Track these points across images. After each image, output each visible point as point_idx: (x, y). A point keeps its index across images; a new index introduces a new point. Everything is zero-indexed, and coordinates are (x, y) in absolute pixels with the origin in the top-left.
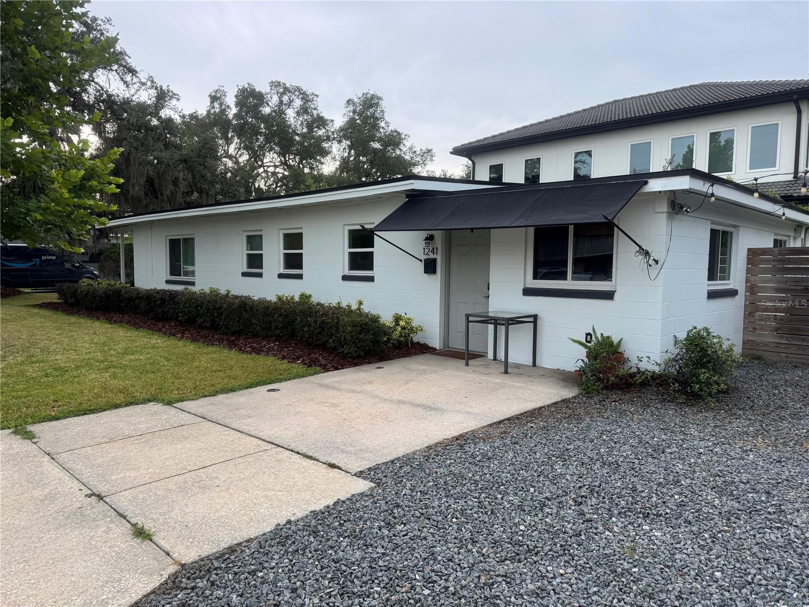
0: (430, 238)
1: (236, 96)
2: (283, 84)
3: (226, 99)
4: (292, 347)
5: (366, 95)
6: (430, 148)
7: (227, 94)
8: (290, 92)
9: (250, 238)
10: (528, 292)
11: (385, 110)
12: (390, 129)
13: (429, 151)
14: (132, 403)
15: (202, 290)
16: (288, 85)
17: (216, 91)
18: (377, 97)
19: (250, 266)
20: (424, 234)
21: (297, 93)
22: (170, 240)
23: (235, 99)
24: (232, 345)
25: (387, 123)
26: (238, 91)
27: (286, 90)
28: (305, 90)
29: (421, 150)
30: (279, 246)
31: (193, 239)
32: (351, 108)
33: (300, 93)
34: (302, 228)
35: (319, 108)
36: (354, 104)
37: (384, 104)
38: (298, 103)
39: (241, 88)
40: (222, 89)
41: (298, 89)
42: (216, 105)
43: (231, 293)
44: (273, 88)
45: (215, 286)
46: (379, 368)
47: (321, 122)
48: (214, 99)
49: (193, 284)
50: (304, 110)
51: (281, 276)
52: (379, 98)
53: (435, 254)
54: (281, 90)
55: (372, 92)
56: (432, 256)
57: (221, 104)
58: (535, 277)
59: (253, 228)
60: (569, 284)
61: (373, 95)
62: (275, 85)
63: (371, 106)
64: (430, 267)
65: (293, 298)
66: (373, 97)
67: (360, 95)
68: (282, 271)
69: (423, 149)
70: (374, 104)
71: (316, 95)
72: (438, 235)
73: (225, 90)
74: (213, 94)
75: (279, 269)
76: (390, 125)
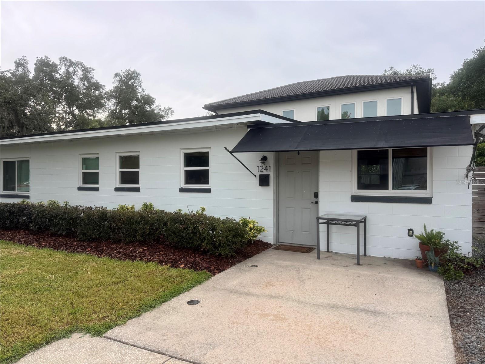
0: (264, 159)
1: (36, 64)
2: (69, 59)
3: (28, 66)
4: (162, 251)
5: (128, 71)
6: (170, 107)
7: (28, 62)
8: (74, 65)
9: (85, 161)
10: (355, 199)
11: (142, 81)
12: (145, 93)
13: (170, 109)
14: (53, 338)
15: (41, 202)
16: (73, 61)
17: (21, 59)
18: (137, 73)
19: (85, 182)
20: (260, 155)
21: (80, 66)
22: (4, 162)
23: (34, 66)
24: (98, 251)
25: (143, 89)
26: (37, 61)
27: (72, 64)
28: (85, 64)
29: (165, 108)
30: (116, 166)
31: (28, 162)
32: (118, 78)
33: (82, 66)
34: (139, 151)
35: (94, 77)
36: (120, 76)
37: (141, 77)
38: (80, 73)
39: (39, 59)
40: (25, 58)
41: (82, 64)
42: (20, 69)
43: (69, 204)
44: (62, 62)
45: (54, 199)
46: (254, 266)
47: (97, 86)
48: (18, 64)
49: (28, 197)
50: (85, 78)
51: (117, 189)
52: (138, 74)
53: (269, 170)
54: (68, 64)
55: (132, 70)
56: (265, 172)
57: (24, 69)
58: (359, 188)
59: (90, 152)
60: (390, 192)
61: (133, 71)
62: (64, 60)
63: (132, 78)
64: (264, 181)
65: (133, 207)
66: (134, 72)
67: (124, 71)
68: (118, 185)
69: (166, 107)
70: (134, 77)
71: (92, 69)
72: (271, 156)
73: (28, 60)
74: (18, 61)
75: (116, 184)
76: (146, 91)
